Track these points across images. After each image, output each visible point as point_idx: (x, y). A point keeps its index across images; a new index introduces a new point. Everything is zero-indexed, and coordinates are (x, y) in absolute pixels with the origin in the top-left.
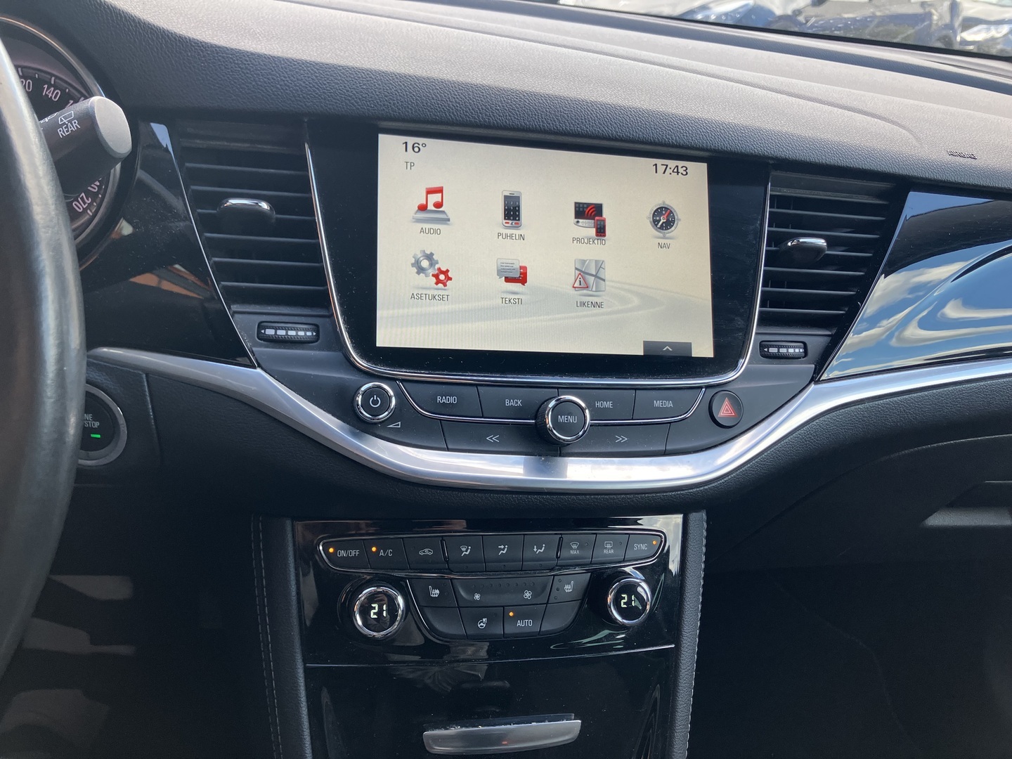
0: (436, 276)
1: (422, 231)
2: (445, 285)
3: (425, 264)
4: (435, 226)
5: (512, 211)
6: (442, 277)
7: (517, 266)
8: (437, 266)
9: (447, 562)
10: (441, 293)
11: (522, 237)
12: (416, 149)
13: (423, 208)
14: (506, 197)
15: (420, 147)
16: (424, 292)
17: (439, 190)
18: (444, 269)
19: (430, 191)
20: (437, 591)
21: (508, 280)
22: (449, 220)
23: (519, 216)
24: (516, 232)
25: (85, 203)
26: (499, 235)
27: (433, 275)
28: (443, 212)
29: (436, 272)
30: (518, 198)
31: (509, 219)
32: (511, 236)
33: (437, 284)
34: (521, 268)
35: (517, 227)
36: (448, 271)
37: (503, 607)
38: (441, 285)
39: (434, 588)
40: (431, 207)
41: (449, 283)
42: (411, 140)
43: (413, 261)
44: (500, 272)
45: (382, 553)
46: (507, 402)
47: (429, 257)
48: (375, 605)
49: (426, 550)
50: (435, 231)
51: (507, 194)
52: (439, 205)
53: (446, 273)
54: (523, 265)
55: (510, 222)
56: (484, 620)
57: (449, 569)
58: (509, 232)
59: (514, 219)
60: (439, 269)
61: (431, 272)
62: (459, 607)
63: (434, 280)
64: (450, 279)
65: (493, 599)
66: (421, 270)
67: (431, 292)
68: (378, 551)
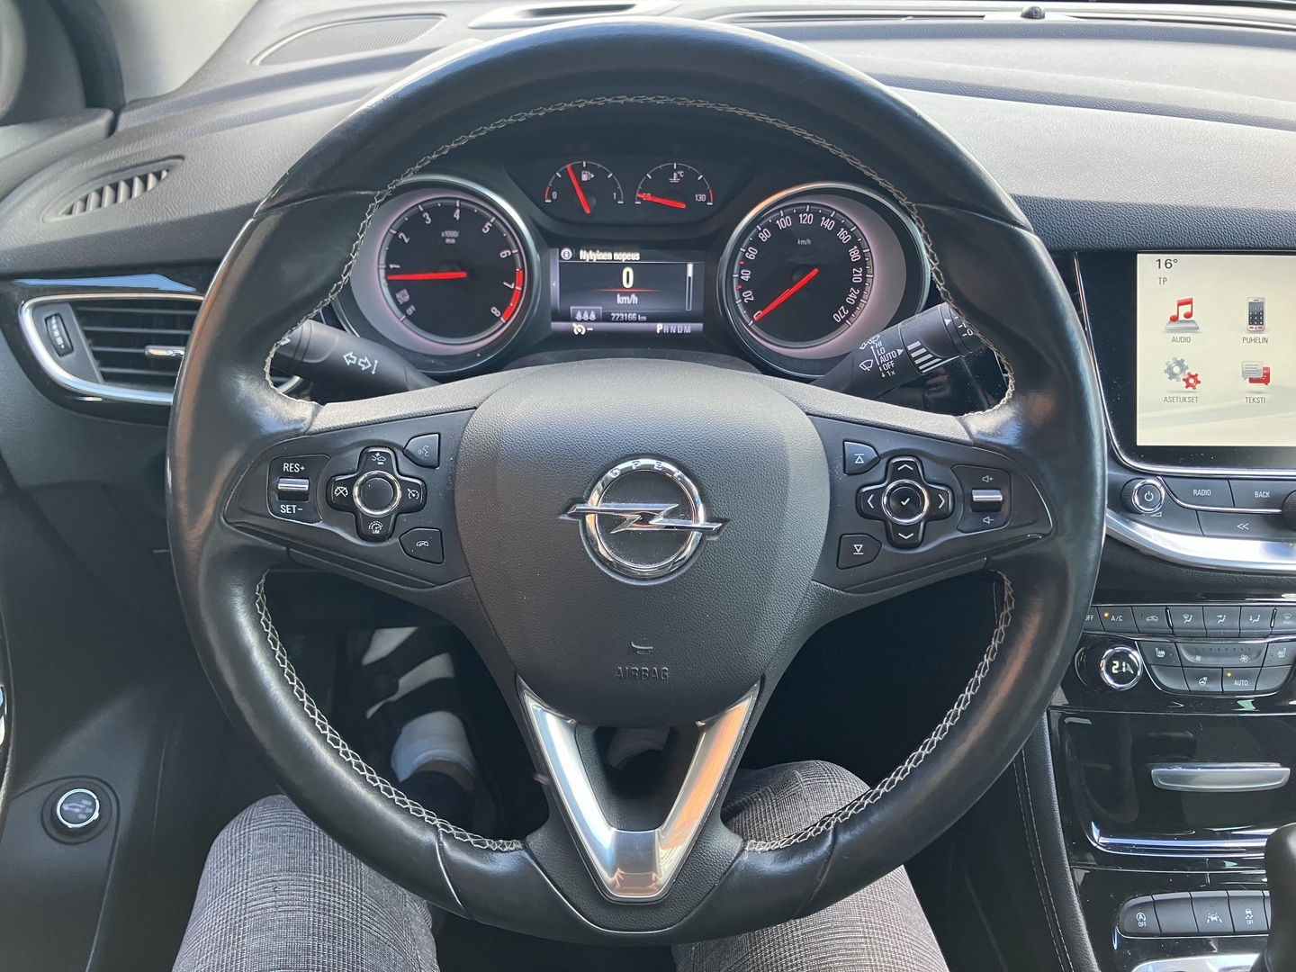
0: (1186, 380)
1: (1174, 340)
2: (1194, 388)
3: (1176, 369)
4: (1186, 335)
5: (1256, 317)
6: (1191, 381)
7: (1261, 367)
8: (1187, 372)
9: (1172, 628)
10: (1191, 395)
11: (1265, 340)
12: (1169, 265)
13: (1174, 319)
14: (1250, 303)
15: (1172, 262)
16: (1175, 395)
17: (1189, 302)
18: (1193, 374)
19: (1181, 304)
20: (1163, 653)
21: (1252, 381)
22: (1198, 328)
23: (1262, 321)
24: (1261, 336)
25: (843, 314)
26: (1244, 339)
27: (1184, 380)
28: (1193, 321)
29: (1186, 377)
30: (1262, 303)
31: (1253, 324)
32: (1255, 340)
33: (1187, 387)
34: (1264, 369)
35: (1261, 331)
36: (1197, 375)
37: (1222, 668)
38: (1190, 388)
39: (1160, 649)
40: (1181, 317)
41: (1198, 386)
42: (1164, 257)
43: (1166, 367)
44: (1244, 374)
45: (1113, 619)
46: (1256, 493)
47: (1180, 363)
48: (1116, 662)
49: (1152, 617)
50: (1186, 340)
51: (1252, 300)
52: (1188, 315)
53: (1194, 377)
54: (1265, 366)
55: (1254, 326)
56: (1205, 678)
57: (1173, 634)
58: (1253, 336)
59: (1258, 324)
60: (1189, 374)
61: (1182, 377)
62: (1182, 666)
63: (1185, 384)
64: (1199, 382)
65: (1211, 661)
66: (1173, 375)
67: (1182, 395)
68: (1110, 617)
